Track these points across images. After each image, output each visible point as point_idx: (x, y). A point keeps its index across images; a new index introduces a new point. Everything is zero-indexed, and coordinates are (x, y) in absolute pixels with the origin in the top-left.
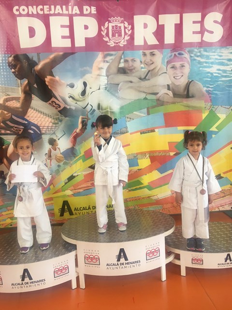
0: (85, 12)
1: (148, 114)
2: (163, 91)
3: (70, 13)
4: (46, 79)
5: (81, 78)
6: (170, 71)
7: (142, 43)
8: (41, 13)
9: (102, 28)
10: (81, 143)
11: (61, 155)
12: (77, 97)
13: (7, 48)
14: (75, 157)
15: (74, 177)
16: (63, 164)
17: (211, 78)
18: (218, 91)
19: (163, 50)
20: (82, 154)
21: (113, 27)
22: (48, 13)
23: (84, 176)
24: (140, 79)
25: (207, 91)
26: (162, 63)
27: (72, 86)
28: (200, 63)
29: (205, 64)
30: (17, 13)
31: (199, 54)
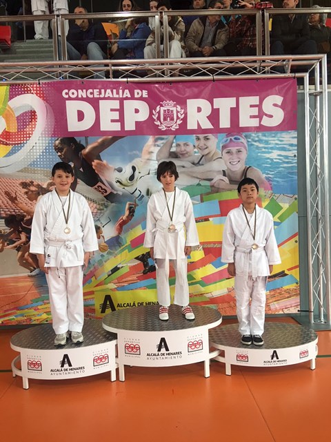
0: (136, 96)
1: (202, 201)
2: (218, 177)
3: (121, 96)
4: (93, 163)
5: (130, 161)
6: (226, 156)
7: (196, 127)
8: (91, 96)
9: (154, 111)
10: (127, 231)
11: (105, 244)
12: (124, 181)
13: (54, 131)
14: (120, 247)
15: (119, 269)
16: (107, 254)
17: (270, 164)
18: (279, 178)
19: (219, 134)
20: (128, 243)
21: (165, 111)
22: (98, 96)
23: (130, 268)
24: (193, 164)
25: (267, 178)
26: (217, 148)
27: (120, 170)
28: (258, 148)
29: (264, 150)
30: (67, 96)
31: (257, 139)
